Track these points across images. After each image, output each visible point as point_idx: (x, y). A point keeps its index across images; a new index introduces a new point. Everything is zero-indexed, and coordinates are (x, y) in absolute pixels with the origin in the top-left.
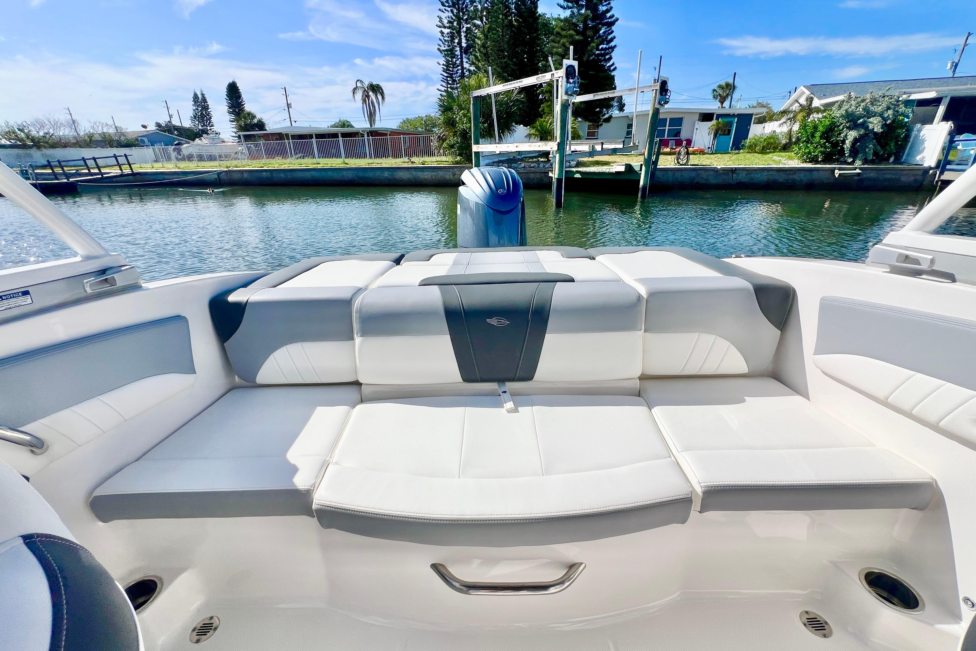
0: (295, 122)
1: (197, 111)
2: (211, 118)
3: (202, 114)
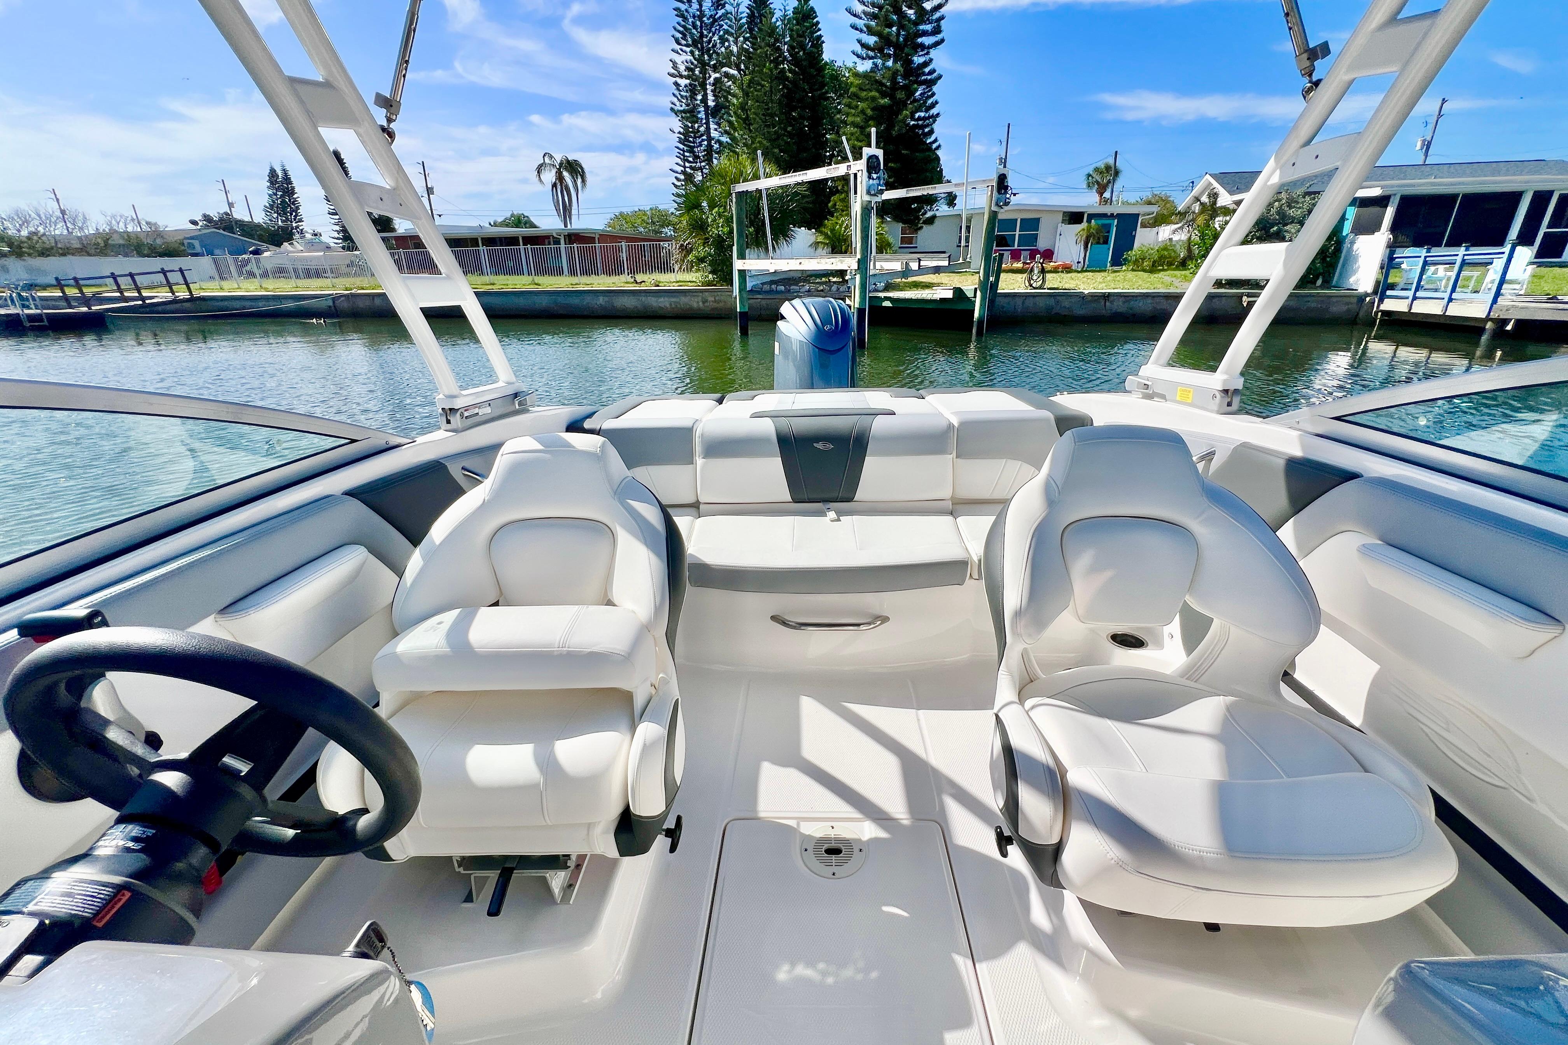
0: (440, 216)
1: (274, 197)
2: (298, 208)
3: (283, 202)
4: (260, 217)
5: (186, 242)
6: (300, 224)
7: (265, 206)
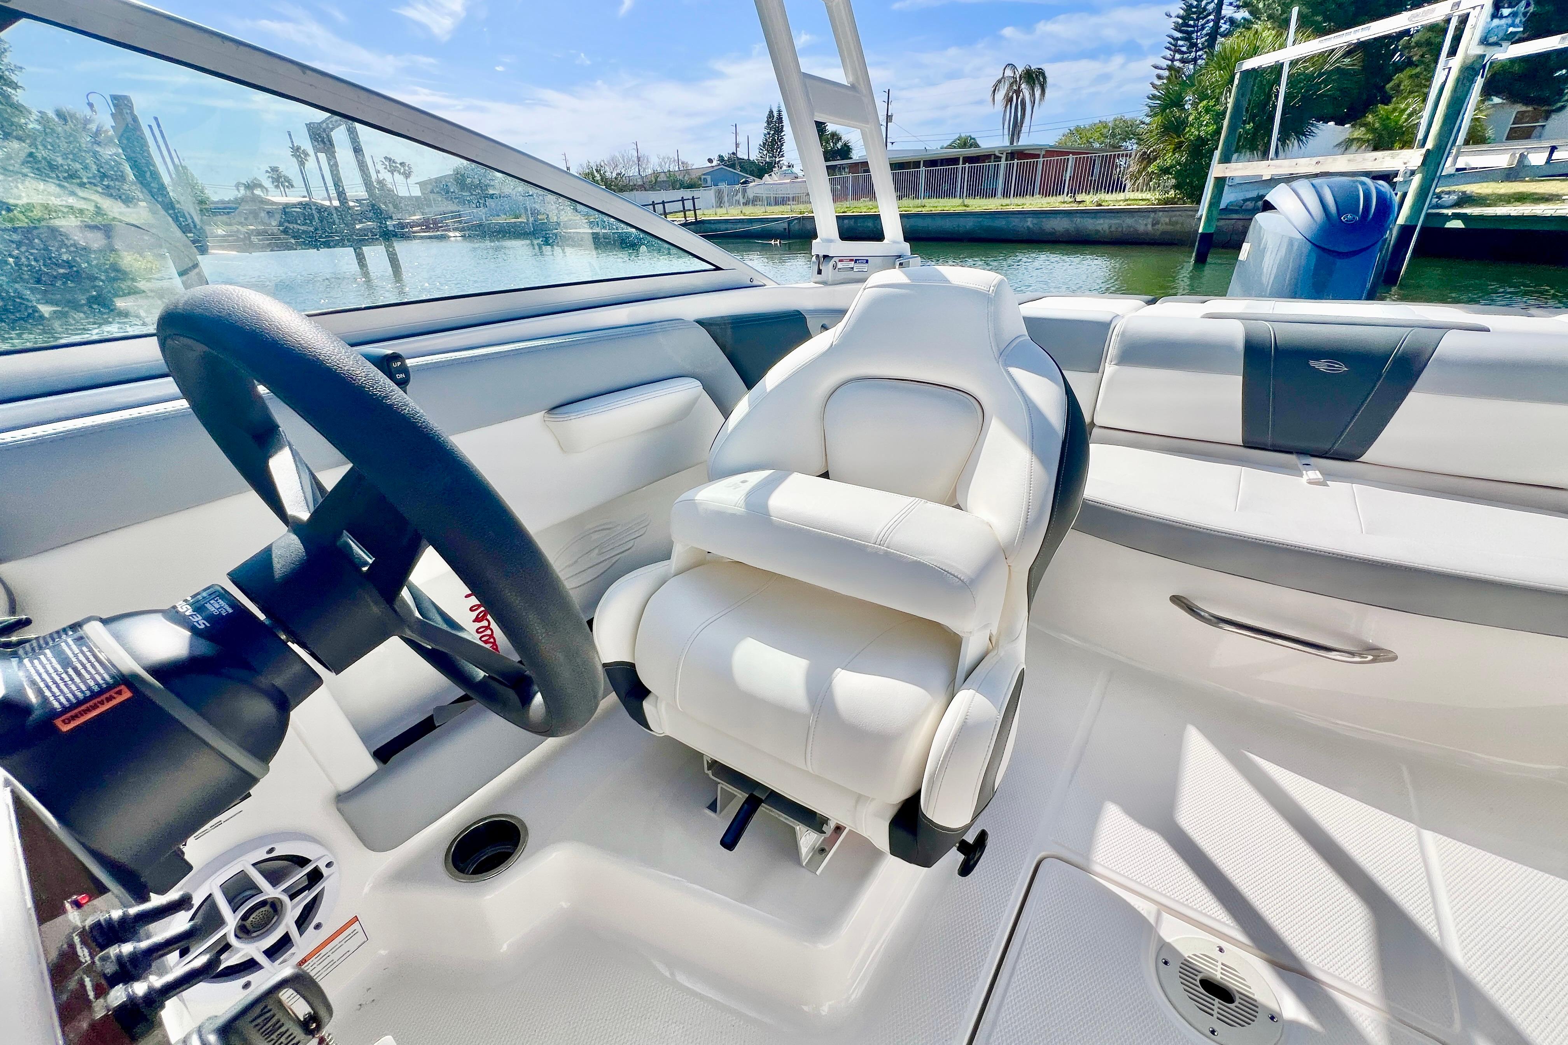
0: (892, 143)
1: (768, 136)
2: (782, 145)
3: (774, 139)
4: (754, 156)
5: (703, 177)
6: (781, 159)
7: (760, 145)
